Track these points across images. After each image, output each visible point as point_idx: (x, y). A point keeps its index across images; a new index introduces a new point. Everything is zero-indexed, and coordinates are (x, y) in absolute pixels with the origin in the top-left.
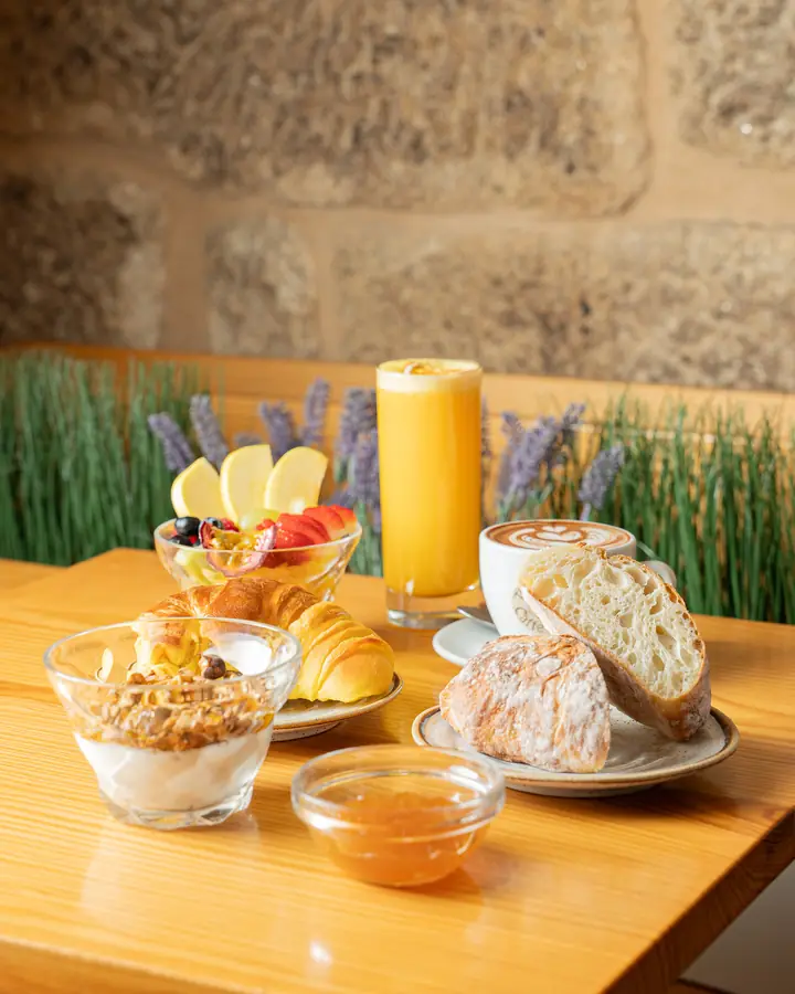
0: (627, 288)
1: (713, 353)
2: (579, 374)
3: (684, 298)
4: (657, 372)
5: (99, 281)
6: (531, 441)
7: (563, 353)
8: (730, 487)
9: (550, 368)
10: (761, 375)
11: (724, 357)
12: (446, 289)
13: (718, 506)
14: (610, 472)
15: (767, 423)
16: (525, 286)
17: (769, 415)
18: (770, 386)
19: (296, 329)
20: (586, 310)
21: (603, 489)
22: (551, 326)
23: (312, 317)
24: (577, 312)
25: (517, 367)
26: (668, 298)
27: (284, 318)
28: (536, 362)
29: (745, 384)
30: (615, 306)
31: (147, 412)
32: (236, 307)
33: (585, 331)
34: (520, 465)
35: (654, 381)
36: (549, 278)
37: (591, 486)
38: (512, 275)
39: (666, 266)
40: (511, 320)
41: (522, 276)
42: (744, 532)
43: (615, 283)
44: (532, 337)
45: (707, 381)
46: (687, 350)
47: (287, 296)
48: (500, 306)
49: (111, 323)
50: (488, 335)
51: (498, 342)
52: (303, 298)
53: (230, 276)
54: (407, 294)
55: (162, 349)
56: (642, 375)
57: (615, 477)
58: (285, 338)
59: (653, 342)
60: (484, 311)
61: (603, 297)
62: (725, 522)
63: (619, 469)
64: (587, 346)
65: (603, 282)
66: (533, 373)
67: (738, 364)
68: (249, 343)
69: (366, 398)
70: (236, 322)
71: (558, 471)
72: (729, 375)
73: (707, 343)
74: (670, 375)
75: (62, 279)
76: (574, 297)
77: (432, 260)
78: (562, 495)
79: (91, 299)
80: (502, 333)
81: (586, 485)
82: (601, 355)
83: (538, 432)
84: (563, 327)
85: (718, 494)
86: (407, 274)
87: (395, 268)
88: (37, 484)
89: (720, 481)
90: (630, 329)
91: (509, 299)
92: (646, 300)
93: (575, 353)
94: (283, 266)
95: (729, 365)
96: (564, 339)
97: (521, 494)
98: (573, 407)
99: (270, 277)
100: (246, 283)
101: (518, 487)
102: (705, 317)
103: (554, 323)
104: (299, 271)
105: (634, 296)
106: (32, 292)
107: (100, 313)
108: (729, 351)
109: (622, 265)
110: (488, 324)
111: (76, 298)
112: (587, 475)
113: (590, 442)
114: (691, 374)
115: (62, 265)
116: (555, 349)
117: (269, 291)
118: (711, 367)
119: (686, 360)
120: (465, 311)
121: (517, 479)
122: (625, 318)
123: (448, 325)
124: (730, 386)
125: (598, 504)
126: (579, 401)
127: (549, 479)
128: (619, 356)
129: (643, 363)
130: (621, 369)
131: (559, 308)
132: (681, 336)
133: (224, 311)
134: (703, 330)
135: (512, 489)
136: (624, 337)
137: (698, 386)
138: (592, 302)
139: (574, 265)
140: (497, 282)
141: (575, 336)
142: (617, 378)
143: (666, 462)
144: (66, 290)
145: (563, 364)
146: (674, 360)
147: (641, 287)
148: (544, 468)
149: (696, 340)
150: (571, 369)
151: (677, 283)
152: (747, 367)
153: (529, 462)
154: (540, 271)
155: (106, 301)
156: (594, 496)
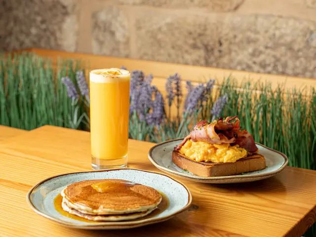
0: (235, 37)
1: (264, 61)
2: (218, 66)
3: (255, 41)
4: (244, 66)
5: (56, 28)
6: (195, 92)
7: (212, 59)
8: (265, 112)
9: (208, 64)
10: (280, 69)
11: (268, 62)
12: (173, 34)
13: (260, 119)
14: (222, 105)
15: (279, 89)
16: (200, 35)
17: (280, 87)
18: (283, 73)
19: (122, 47)
20: (221, 44)
21: (220, 110)
22: (208, 49)
23: (127, 43)
24: (217, 45)
25: (196, 63)
26: (249, 41)
27: (118, 43)
28: (203, 62)
29: (274, 72)
30: (231, 43)
31: (62, 76)
32: (101, 38)
33: (220, 51)
34: (191, 101)
35: (243, 70)
36: (208, 32)
37: (215, 109)
38: (195, 31)
39: (249, 29)
40: (195, 47)
41: (199, 31)
42: (269, 128)
43: (231, 35)
44: (202, 53)
45: (262, 70)
46: (255, 59)
47: (119, 36)
48: (191, 42)
49: (59, 42)
50: (187, 52)
51: (190, 54)
52: (124, 36)
53: (100, 28)
54: (160, 36)
55: (76, 52)
56: (239, 68)
57: (224, 106)
58: (118, 50)
59: (243, 56)
60: (186, 42)
61: (226, 40)
62: (263, 124)
63: (226, 103)
64: (220, 57)
65: (226, 35)
66: (202, 65)
67: (272, 65)
68: (105, 51)
69: (139, 74)
70: (101, 43)
71: (204, 103)
72: (269, 69)
73: (262, 57)
74: (249, 68)
75: (44, 26)
76: (217, 39)
77: (168, 25)
78: (206, 111)
79: (53, 33)
80: (191, 51)
81: (214, 109)
82: (225, 60)
83: (197, 89)
84: (212, 50)
85: (260, 114)
86: (160, 29)
87: (155, 27)
88: (25, 99)
89: (262, 110)
90: (236, 51)
91: (194, 39)
92: (241, 41)
93: (216, 59)
94: (118, 25)
95: (269, 65)
96: (213, 54)
97: (191, 111)
98: (211, 81)
99: (113, 29)
100: (105, 30)
101: (190, 108)
102: (262, 48)
103: (209, 48)
104: (123, 27)
105: (237, 40)
106: (34, 31)
107: (56, 39)
108: (270, 60)
109: (233, 29)
110: (187, 48)
111: (48, 33)
112: (215, 105)
113: (216, 93)
114: (256, 68)
115: (43, 22)
116: (209, 57)
117: (113, 33)
118: (263, 66)
119: (255, 63)
120: (180, 43)
121: (190, 105)
122: (235, 48)
123: (173, 48)
124: (269, 73)
125: (218, 116)
126: (213, 78)
127: (202, 106)
128: (231, 61)
129: (240, 63)
130: (232, 65)
131: (211, 43)
132: (253, 55)
133: (97, 39)
134: (261, 53)
135: (188, 108)
136: (233, 54)
137: (258, 72)
138: (223, 41)
139: (217, 28)
140: (190, 33)
141: (216, 53)
142: (230, 68)
143: (242, 102)
144: (45, 30)
145: (212, 63)
146: (250, 63)
147: (240, 36)
148: (200, 101)
149: (258, 56)
150: (215, 64)
151: (252, 36)
152: (275, 66)
153: (194, 99)
154: (205, 30)
155: (58, 34)
156: (217, 113)
